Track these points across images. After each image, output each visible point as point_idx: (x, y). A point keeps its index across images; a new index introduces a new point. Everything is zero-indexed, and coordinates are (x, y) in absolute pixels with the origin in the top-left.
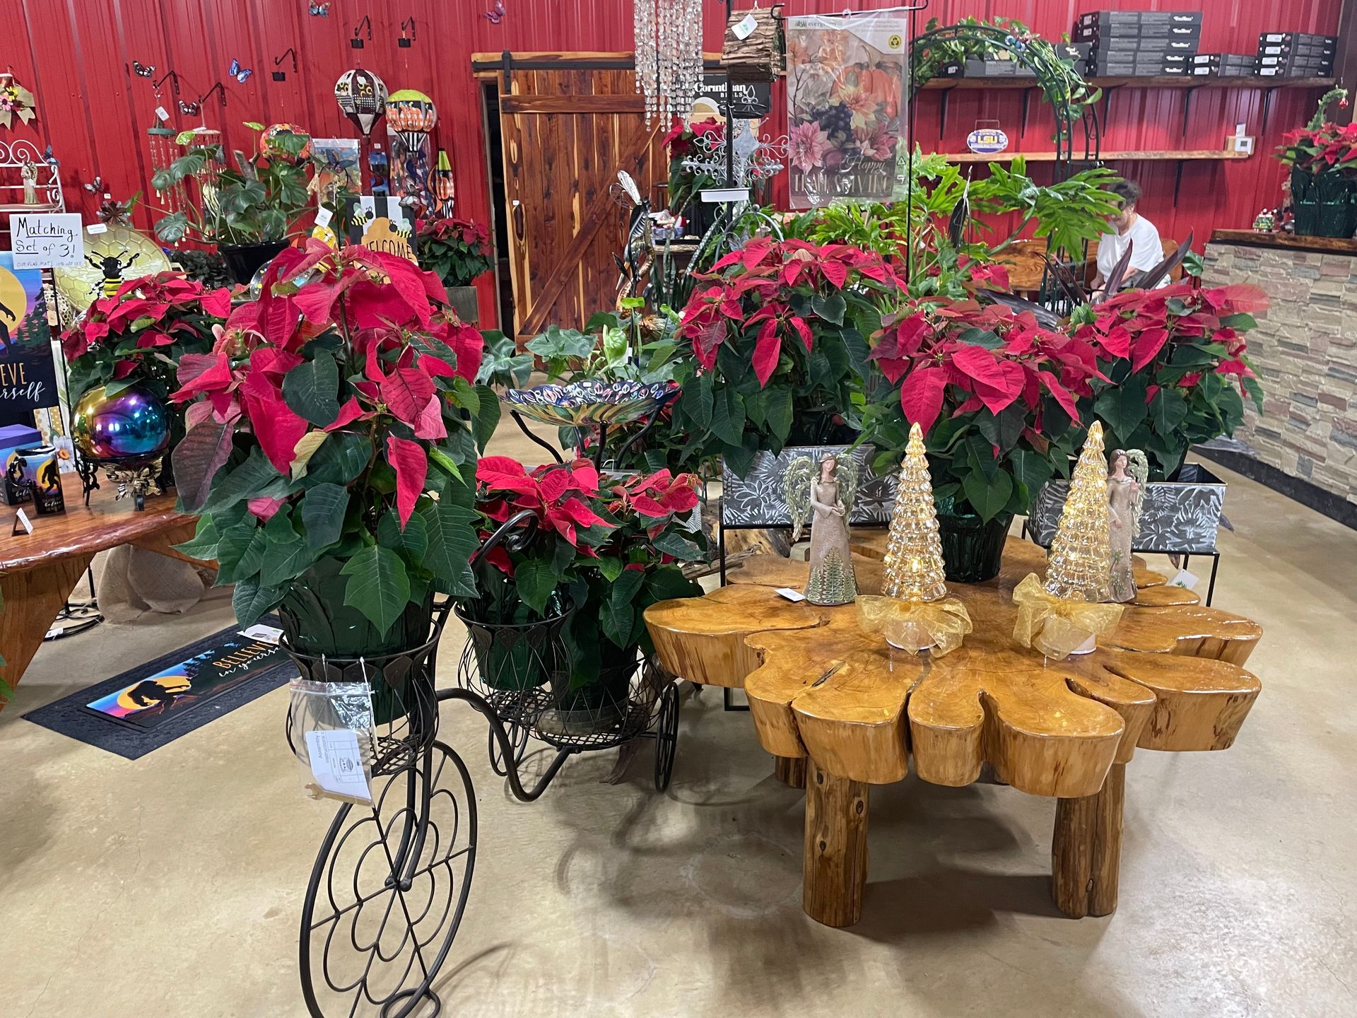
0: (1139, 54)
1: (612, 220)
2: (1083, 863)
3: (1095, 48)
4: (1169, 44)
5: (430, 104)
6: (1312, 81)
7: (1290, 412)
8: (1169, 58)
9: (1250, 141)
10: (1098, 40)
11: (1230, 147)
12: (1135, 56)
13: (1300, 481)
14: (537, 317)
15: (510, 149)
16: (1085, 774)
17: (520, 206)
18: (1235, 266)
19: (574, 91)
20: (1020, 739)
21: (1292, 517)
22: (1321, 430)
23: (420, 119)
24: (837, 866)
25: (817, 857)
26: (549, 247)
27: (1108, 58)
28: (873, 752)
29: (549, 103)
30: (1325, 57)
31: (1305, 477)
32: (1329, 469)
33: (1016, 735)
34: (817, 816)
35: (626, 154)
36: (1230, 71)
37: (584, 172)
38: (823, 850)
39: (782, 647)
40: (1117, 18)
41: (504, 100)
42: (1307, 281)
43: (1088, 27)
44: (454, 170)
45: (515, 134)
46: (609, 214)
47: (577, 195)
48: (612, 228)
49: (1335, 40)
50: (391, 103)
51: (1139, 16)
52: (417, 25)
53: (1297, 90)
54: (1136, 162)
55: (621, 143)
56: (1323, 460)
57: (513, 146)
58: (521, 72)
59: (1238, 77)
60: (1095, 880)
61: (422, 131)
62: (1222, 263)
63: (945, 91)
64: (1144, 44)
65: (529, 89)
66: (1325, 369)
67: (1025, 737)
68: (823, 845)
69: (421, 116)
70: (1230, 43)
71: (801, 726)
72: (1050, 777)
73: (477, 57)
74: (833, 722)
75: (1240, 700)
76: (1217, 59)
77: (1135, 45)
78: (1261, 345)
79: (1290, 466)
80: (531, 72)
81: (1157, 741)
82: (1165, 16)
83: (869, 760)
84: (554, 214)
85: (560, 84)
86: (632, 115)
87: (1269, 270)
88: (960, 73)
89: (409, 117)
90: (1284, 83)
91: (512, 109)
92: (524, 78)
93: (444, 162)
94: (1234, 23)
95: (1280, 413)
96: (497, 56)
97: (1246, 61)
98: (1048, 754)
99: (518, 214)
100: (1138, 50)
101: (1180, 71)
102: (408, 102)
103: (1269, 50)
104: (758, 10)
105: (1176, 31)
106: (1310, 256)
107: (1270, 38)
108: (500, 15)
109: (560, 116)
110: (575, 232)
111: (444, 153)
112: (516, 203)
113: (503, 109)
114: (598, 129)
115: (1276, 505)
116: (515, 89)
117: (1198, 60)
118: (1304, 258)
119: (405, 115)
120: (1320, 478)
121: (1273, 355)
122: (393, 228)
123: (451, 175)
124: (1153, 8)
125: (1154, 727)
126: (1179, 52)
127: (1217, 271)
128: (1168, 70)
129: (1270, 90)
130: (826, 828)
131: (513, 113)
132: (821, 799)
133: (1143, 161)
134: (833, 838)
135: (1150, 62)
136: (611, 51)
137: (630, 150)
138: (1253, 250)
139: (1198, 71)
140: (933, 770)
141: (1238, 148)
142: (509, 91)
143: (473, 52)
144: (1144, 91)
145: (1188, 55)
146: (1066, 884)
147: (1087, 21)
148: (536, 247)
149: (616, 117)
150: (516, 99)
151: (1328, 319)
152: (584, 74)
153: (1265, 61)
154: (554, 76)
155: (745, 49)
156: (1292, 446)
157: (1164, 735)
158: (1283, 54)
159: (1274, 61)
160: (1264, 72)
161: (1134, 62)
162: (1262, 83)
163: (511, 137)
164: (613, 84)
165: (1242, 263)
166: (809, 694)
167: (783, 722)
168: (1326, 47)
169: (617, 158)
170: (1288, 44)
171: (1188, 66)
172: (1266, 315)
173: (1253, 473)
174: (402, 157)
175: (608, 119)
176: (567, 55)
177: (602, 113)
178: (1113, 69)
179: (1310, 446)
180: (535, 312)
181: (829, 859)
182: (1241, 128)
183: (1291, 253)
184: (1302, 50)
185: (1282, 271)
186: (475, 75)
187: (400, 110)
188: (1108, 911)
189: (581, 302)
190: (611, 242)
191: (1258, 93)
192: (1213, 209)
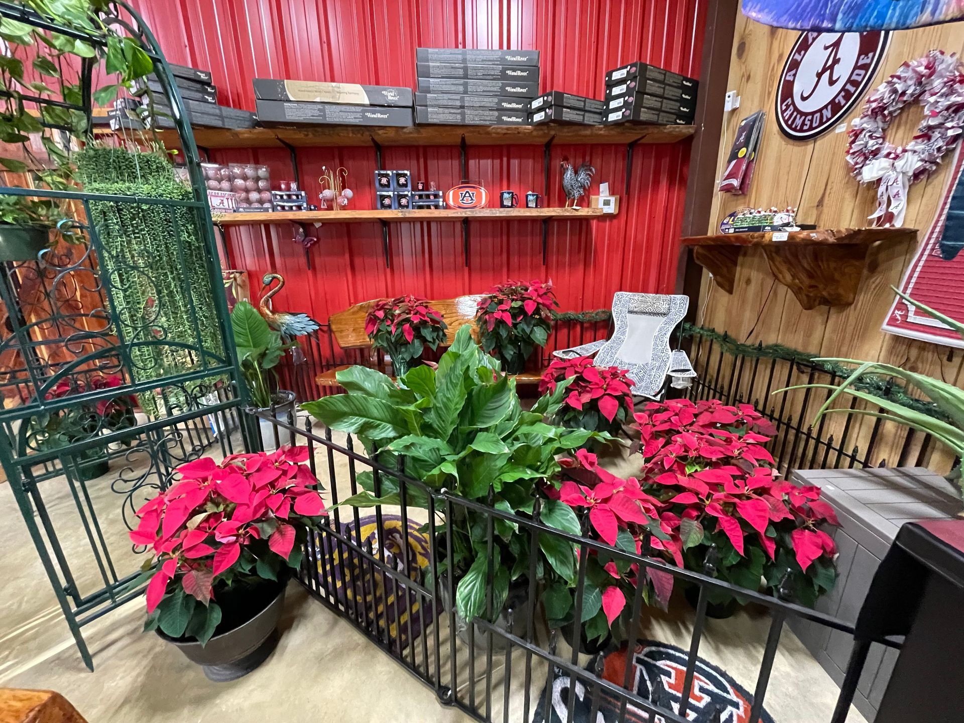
0: (467, 98)
4: (503, 88)
8: (505, 105)
9: (612, 199)
11: (593, 205)
12: (462, 100)
27: (430, 103)
30: (683, 102)
40: (435, 56)
49: (696, 83)
64: (473, 87)
77: (461, 87)
97: (592, 106)
100: (465, 93)
101: (520, 120)
103: (616, 91)
105: (509, 72)
107: (616, 75)
117: (535, 105)
126: (517, 98)
128: (505, 118)
135: (483, 109)
139: (538, 118)
141: (602, 206)
145: (526, 100)
153: (613, 104)
158: (629, 92)
159: (621, 102)
160: (613, 117)
161: (462, 107)
168: (684, 89)
171: (528, 112)
178: (437, 116)
182: (603, 187)
184: (652, 87)
192: (581, 266)
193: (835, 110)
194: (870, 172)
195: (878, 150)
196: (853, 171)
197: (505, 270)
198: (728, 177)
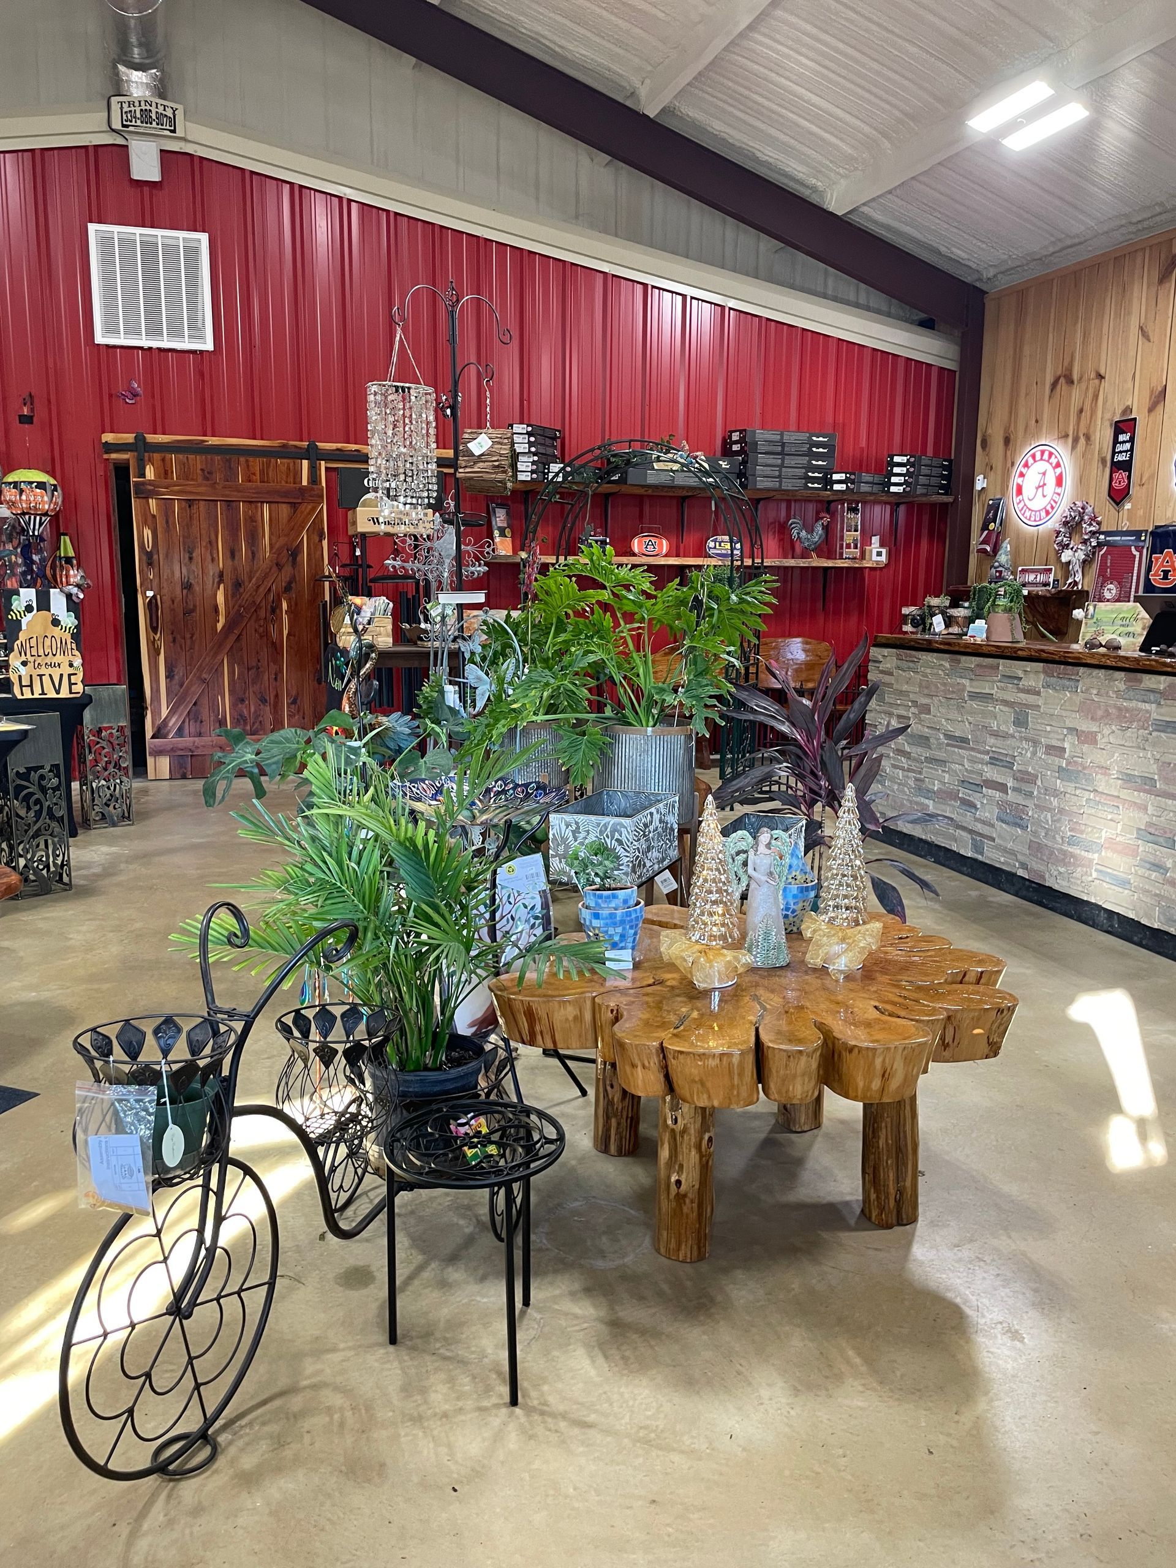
0: (784, 469)
1: (262, 614)
2: (891, 1175)
3: (744, 462)
4: (809, 462)
5: (55, 486)
6: (935, 498)
7: (960, 799)
8: (810, 474)
9: (884, 551)
10: (747, 455)
11: (867, 557)
12: (780, 471)
13: (975, 860)
14: (174, 720)
15: (143, 536)
16: (906, 1076)
17: (154, 597)
18: (898, 668)
19: (218, 477)
20: (856, 1051)
21: (974, 893)
22: (989, 813)
23: (45, 502)
24: (692, 1202)
25: (672, 1196)
26: (188, 642)
27: (758, 473)
28: (736, 1077)
29: (188, 489)
30: (943, 477)
31: (980, 858)
32: (998, 848)
33: (851, 1049)
34: (671, 1157)
35: (277, 546)
36: (865, 488)
37: (230, 562)
38: (679, 1188)
39: (633, 1002)
40: (762, 435)
41: (136, 484)
42: (964, 681)
43: (736, 442)
44: (78, 556)
45: (149, 520)
46: (259, 607)
47: (222, 586)
48: (262, 622)
49: (950, 461)
50: (10, 483)
51: (782, 435)
52: (36, 400)
53: (921, 506)
54: (786, 568)
55: (271, 534)
56: (993, 840)
57: (147, 533)
58: (157, 456)
59: (871, 494)
60: (901, 1191)
61: (46, 514)
62: (887, 665)
63: (607, 496)
64: (788, 461)
65: (166, 472)
66: (987, 758)
67: (860, 1049)
68: (678, 1183)
69: (46, 499)
70: (861, 462)
71: (672, 1063)
72: (879, 1082)
73: (108, 437)
74: (704, 1054)
75: (1005, 1012)
76: (853, 477)
77: (779, 461)
78: (927, 738)
79: (965, 847)
80: (168, 456)
81: (946, 1054)
82: (804, 436)
83: (733, 1086)
84: (195, 606)
85: (202, 470)
86: (284, 506)
87: (928, 671)
88: (623, 480)
89: (32, 499)
90: (911, 499)
91: (145, 492)
92: (160, 463)
93: (67, 548)
94: (863, 444)
95: (951, 799)
96: (129, 438)
97: (877, 479)
98: (878, 1061)
99: (152, 605)
100: (782, 466)
101: (820, 486)
102: (31, 483)
103: (896, 470)
104: (491, 431)
105: (814, 449)
106: (963, 658)
107: (897, 459)
108: (135, 395)
109: (202, 503)
110: (220, 626)
111: (67, 538)
112: (150, 594)
113: (136, 493)
114: (245, 519)
115: (957, 883)
116: (150, 473)
117: (836, 477)
118: (959, 662)
119: (27, 496)
120: (991, 856)
121: (940, 746)
122: (56, 622)
123: (75, 562)
124: (793, 427)
125: (944, 1042)
126: (817, 469)
127: (882, 672)
128: (809, 485)
129: (898, 505)
130: (681, 1166)
131: (147, 498)
132: (675, 1139)
133: (792, 568)
134: (688, 1174)
135: (794, 477)
136: (262, 439)
137: (282, 541)
138: (913, 653)
139: (836, 487)
140: (784, 1091)
141: (875, 558)
142: (143, 475)
143: (103, 432)
144: (789, 502)
145: (827, 472)
146: (878, 1198)
147: (735, 437)
148: (174, 641)
149: (266, 507)
150: (150, 482)
151: (984, 714)
152: (229, 461)
153: (894, 479)
154: (197, 462)
155: (481, 465)
156: (964, 828)
157: (951, 1049)
158: (908, 473)
159: (901, 479)
160: (893, 489)
161: (779, 476)
162: (892, 499)
163: (145, 523)
164: (262, 472)
165: (905, 665)
166: (674, 1035)
167: (654, 1062)
168: (944, 468)
169: (268, 549)
170: (913, 465)
171: (828, 482)
172: (929, 710)
173: (932, 856)
174: (16, 542)
175: (256, 508)
176: (213, 441)
177: (251, 502)
178: (762, 483)
179: (979, 827)
180: (172, 712)
181: (685, 1196)
182: (875, 540)
183: (947, 656)
184: (925, 470)
185: (940, 672)
186: (106, 456)
187: (21, 491)
188: (913, 1220)
189: (226, 702)
190: (261, 637)
191: (888, 508)
192: (856, 613)
193: (1048, 513)
194: (1066, 556)
195: (1068, 545)
196: (1058, 555)
197: (788, 616)
198: (982, 543)
